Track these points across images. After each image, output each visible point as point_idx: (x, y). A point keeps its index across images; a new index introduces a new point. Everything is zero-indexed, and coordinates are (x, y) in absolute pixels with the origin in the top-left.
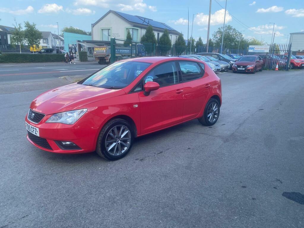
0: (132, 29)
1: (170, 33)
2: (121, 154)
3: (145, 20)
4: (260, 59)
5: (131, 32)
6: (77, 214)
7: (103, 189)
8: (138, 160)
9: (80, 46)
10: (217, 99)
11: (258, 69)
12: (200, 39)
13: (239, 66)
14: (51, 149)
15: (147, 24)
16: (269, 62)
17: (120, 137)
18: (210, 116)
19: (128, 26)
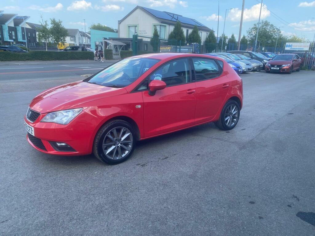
0: (159, 26)
1: (200, 30)
2: (121, 158)
3: (173, 15)
4: (298, 58)
5: (158, 29)
6: (58, 222)
7: (93, 196)
8: (140, 165)
9: (106, 44)
10: (237, 102)
11: (296, 68)
12: (233, 36)
13: (273, 66)
14: (45, 149)
15: (175, 20)
16: (308, 61)
17: (121, 139)
18: (227, 120)
19: (156, 22)
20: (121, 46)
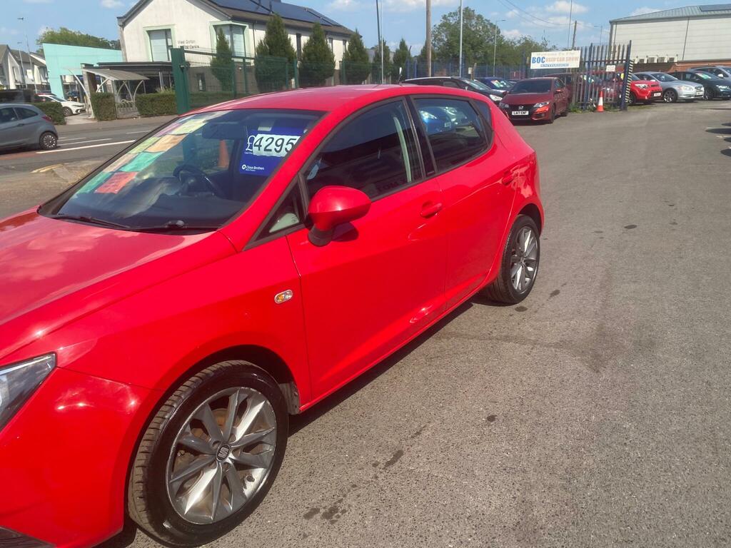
0: (228, 28)
5: (227, 37)
9: (94, 80)
11: (559, 111)
12: (403, 45)
13: (514, 107)
15: (267, 12)
16: (580, 91)
18: (516, 275)
20: (134, 83)
